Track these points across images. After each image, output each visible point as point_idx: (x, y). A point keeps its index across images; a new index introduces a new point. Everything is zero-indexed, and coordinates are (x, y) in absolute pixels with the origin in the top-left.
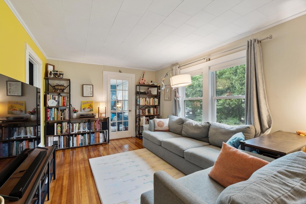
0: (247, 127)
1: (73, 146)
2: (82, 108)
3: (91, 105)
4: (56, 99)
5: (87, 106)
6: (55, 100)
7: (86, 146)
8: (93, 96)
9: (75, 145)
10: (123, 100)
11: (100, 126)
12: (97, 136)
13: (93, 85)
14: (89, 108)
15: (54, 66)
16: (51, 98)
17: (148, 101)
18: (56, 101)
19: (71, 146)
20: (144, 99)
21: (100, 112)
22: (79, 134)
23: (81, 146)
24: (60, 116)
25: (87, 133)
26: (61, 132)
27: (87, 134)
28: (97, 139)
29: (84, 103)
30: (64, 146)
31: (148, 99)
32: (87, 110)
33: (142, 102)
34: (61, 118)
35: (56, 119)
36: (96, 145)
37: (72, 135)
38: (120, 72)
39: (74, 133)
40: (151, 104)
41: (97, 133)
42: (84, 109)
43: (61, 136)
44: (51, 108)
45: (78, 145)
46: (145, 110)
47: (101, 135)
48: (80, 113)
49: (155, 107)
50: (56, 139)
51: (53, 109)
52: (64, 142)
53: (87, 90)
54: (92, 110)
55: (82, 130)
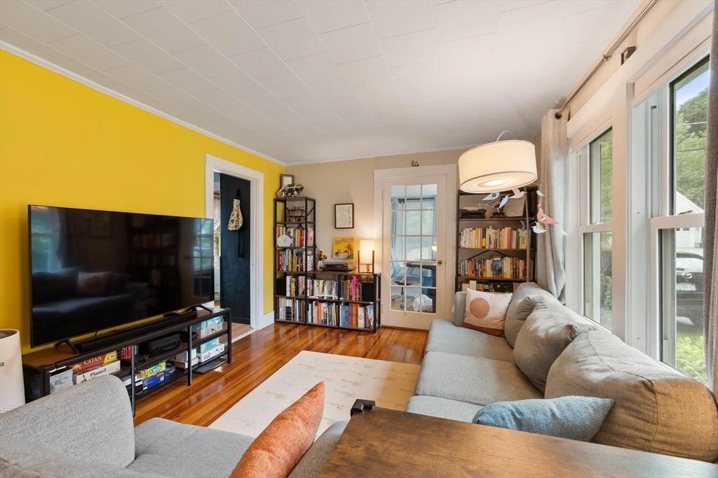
0: (643, 383)
1: (312, 321)
2: (335, 251)
3: (349, 245)
4: (292, 234)
5: (342, 247)
6: (289, 236)
7: (332, 328)
8: (353, 228)
9: (315, 322)
10: (421, 236)
11: (359, 292)
12: (354, 312)
13: (353, 204)
14: (346, 252)
15: (293, 177)
16: (284, 232)
17: (493, 237)
18: (291, 238)
19: (310, 321)
20: (480, 231)
21: (361, 261)
22: (321, 301)
23: (323, 324)
24: (296, 265)
25: (334, 302)
26: (297, 292)
27: (334, 304)
28: (354, 318)
29: (338, 242)
30: (300, 318)
31: (490, 232)
32: (343, 255)
33: (471, 239)
34: (298, 267)
35: (290, 270)
36: (350, 330)
37: (311, 301)
38: (414, 164)
39: (313, 297)
40: (505, 246)
41: (354, 305)
42: (337, 254)
43: (297, 299)
44: (284, 249)
45: (320, 323)
46: (482, 262)
47: (361, 311)
48: (330, 260)
49: (518, 254)
50: (289, 303)
51: (287, 250)
52: (300, 311)
53: (343, 214)
54: (351, 257)
55: (326, 295)
